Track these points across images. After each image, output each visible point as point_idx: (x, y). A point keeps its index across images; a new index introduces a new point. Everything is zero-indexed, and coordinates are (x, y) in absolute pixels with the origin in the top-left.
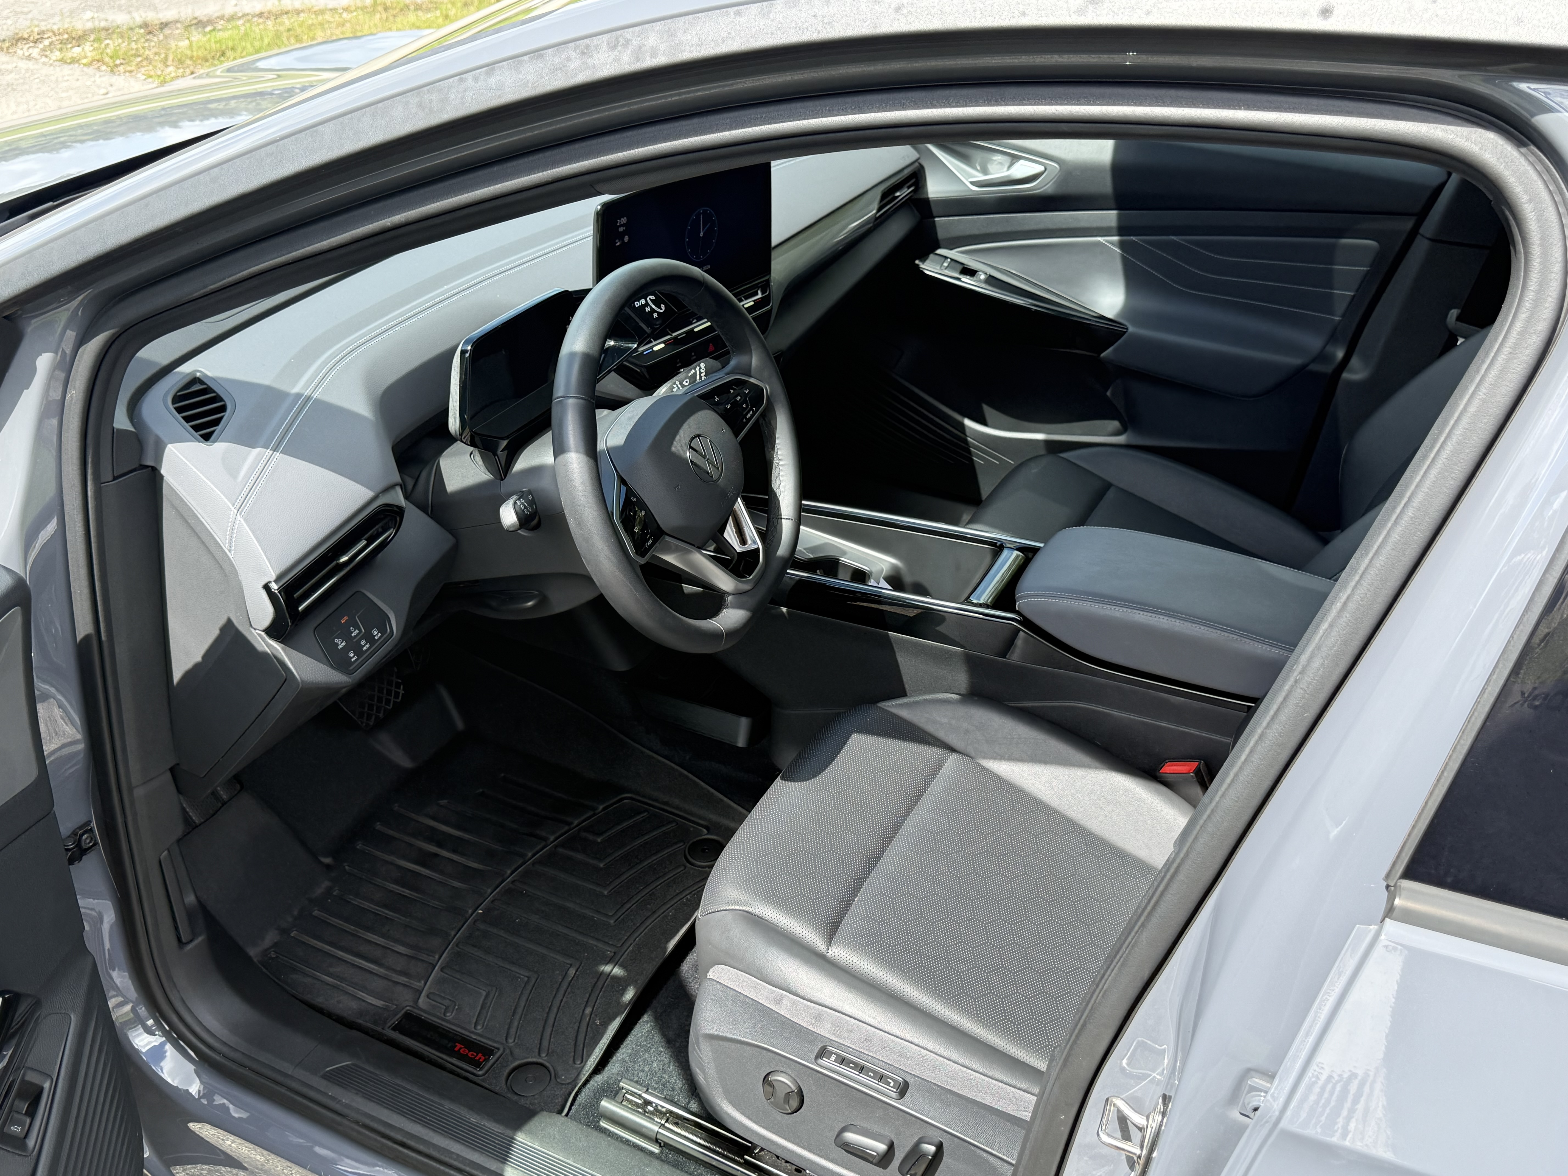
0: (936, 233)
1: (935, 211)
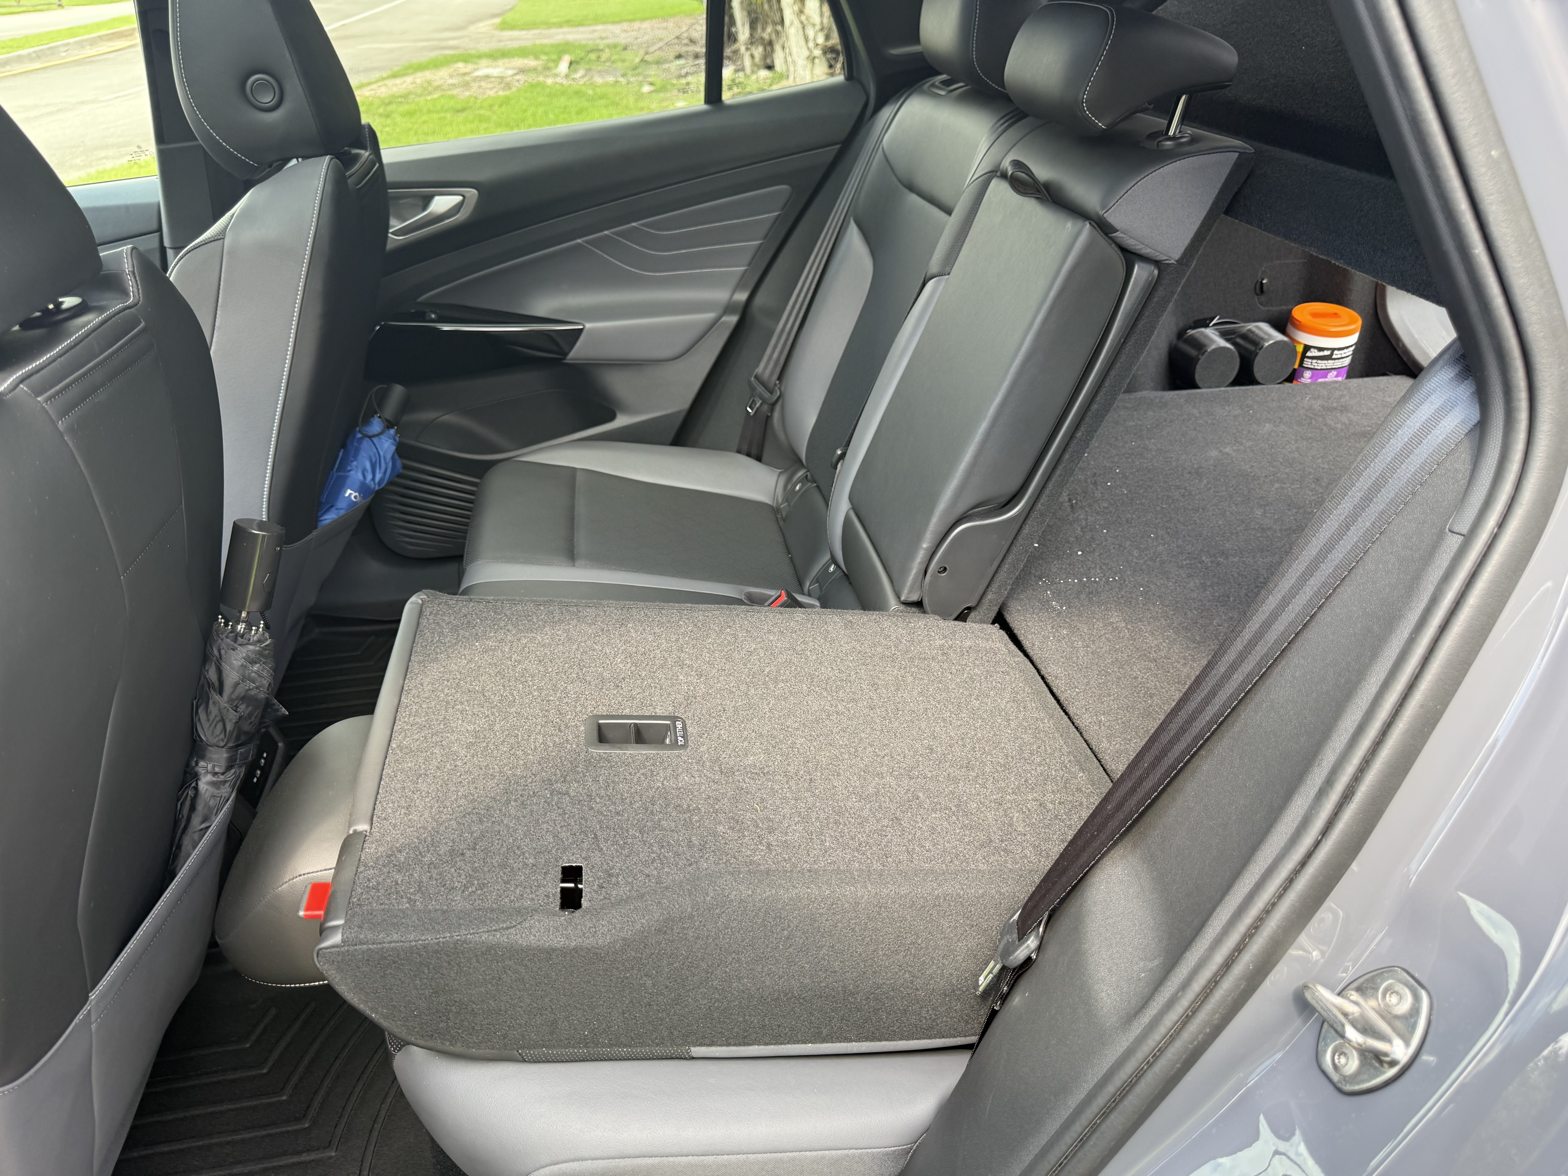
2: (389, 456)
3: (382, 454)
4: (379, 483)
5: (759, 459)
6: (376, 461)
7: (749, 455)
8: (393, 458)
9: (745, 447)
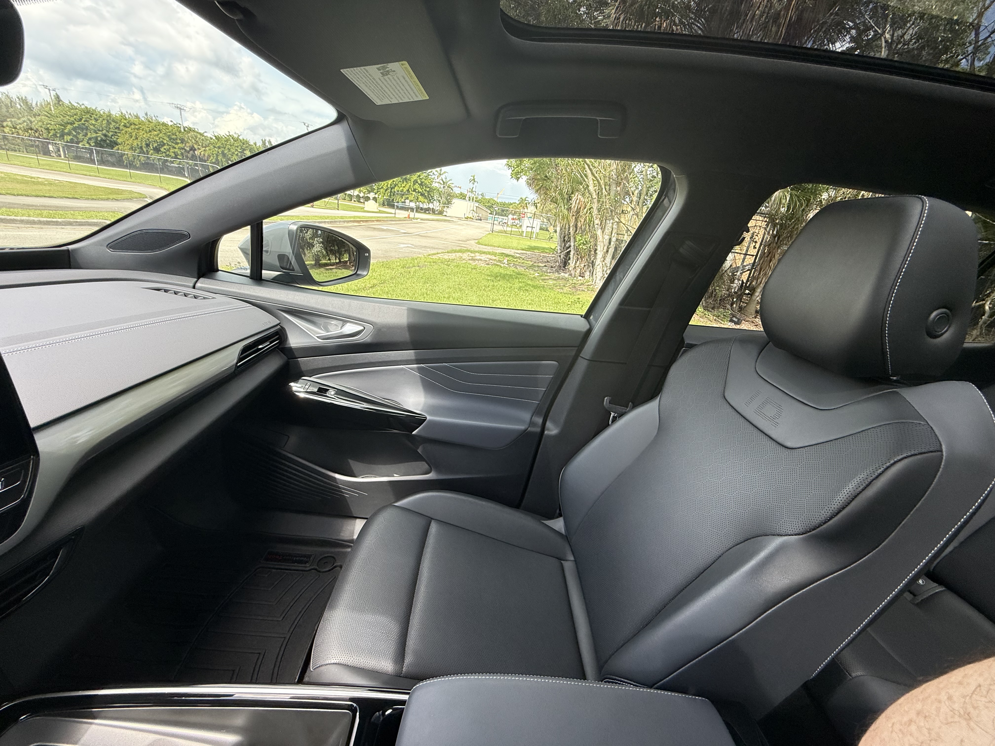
0: (300, 367)
1: (297, 354)
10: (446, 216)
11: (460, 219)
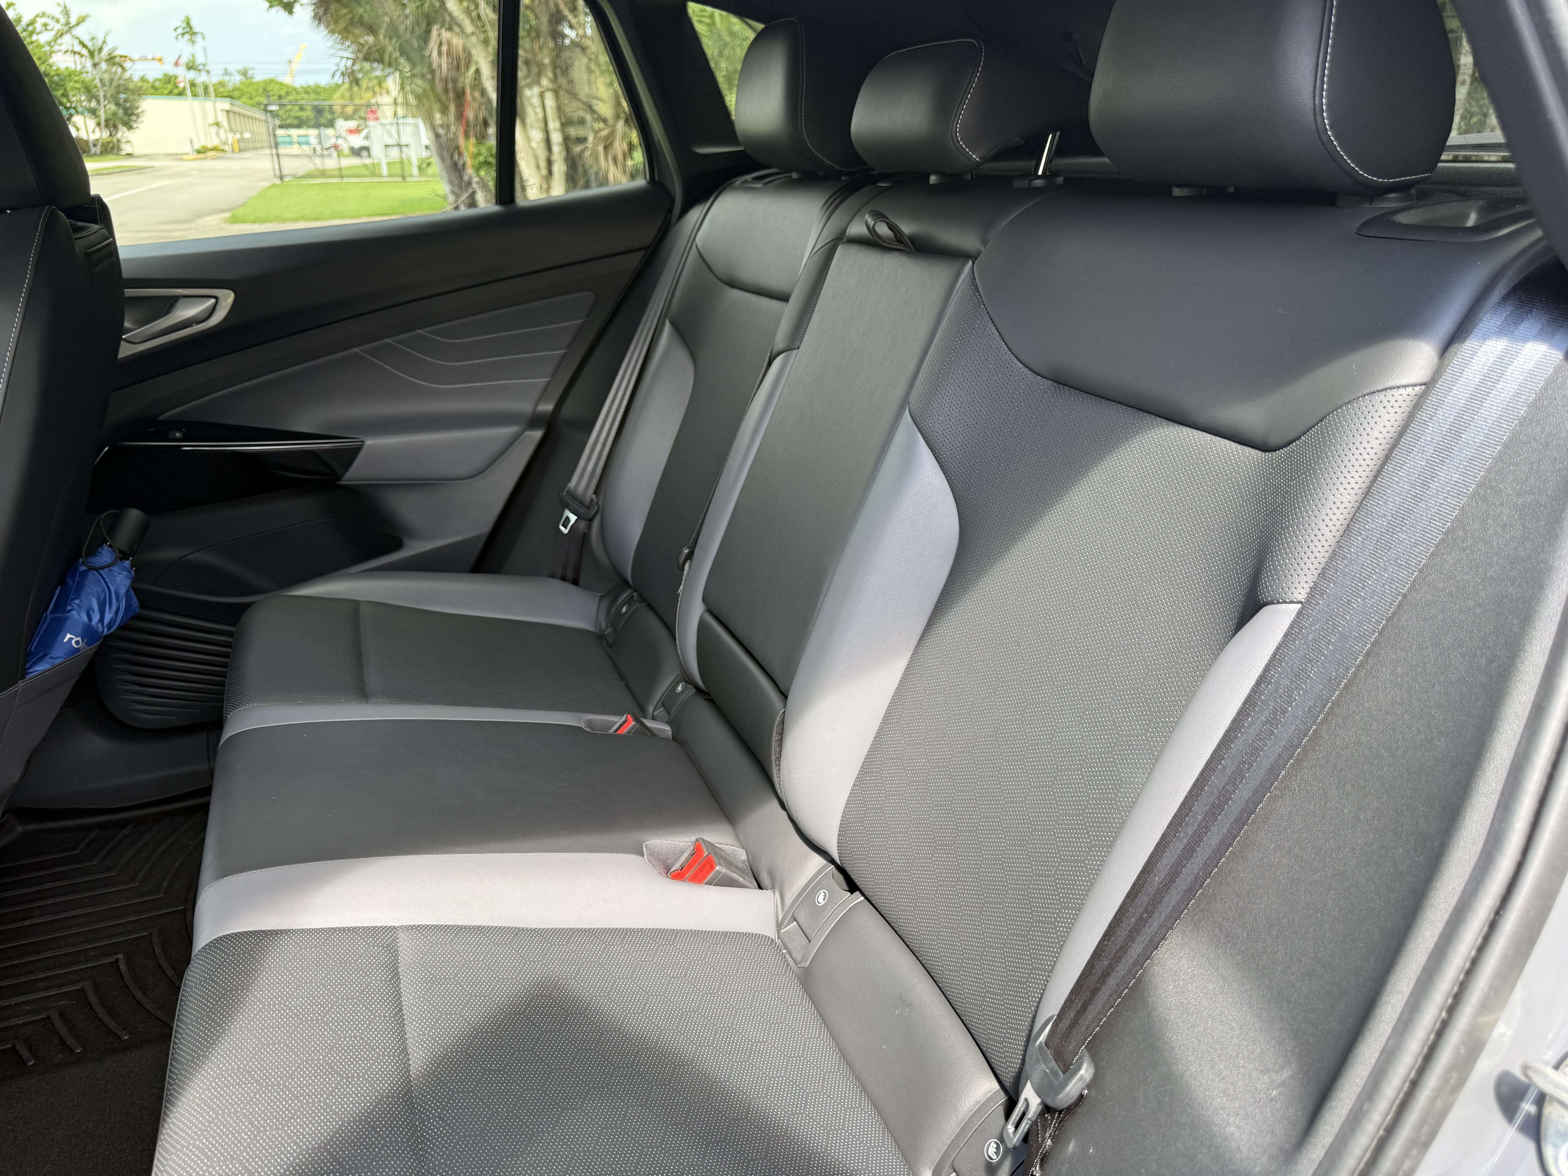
2: (122, 591)
3: (112, 589)
4: (109, 626)
5: (576, 582)
6: (105, 597)
7: (563, 579)
8: (127, 594)
9: (559, 571)
10: (129, 155)
11: (178, 157)
